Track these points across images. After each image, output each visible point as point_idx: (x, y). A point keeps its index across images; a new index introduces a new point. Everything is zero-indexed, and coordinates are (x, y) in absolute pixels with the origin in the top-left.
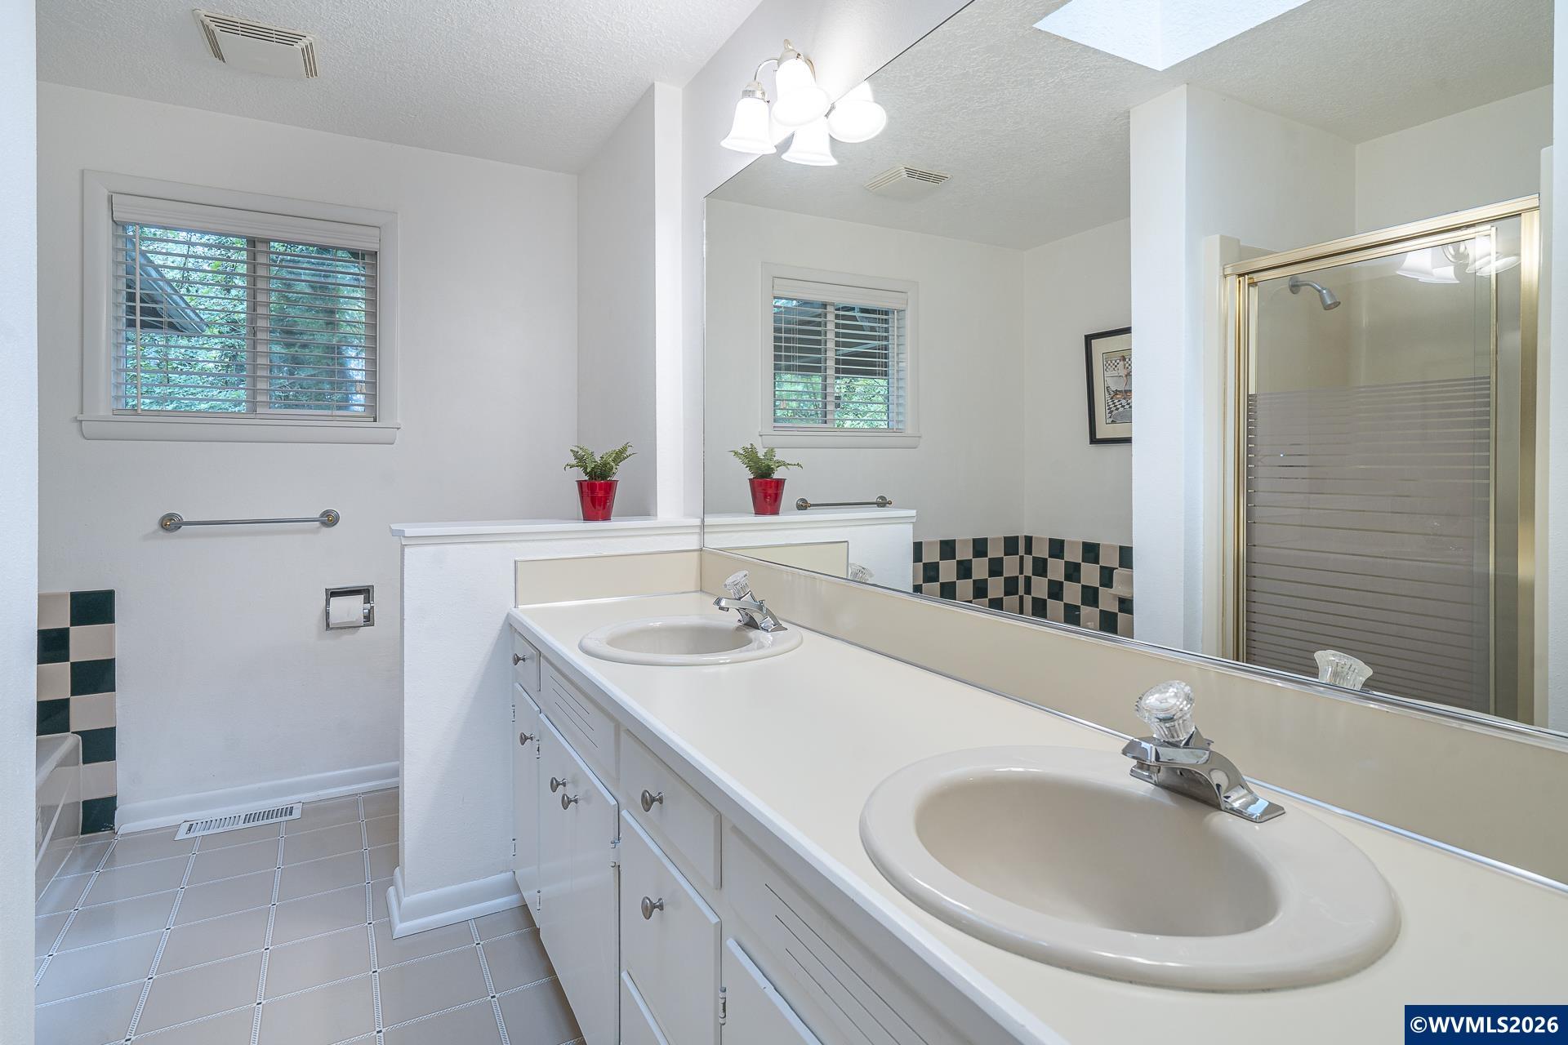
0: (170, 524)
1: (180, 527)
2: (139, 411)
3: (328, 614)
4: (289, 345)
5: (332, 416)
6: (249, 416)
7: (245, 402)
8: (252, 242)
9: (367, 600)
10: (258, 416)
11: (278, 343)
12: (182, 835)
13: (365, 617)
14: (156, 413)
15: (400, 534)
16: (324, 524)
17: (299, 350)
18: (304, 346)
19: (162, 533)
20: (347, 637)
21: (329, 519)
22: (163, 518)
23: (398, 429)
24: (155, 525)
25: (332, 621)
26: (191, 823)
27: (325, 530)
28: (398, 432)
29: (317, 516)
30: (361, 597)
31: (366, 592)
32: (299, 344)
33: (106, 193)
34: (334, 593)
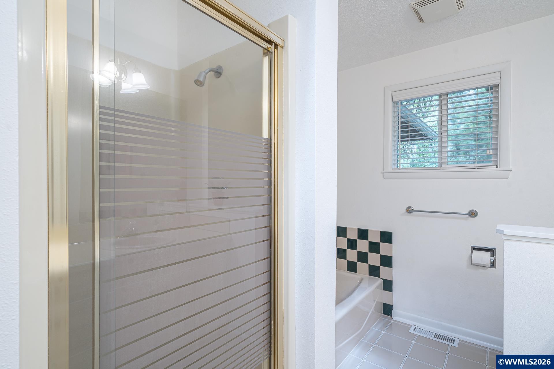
0: (410, 210)
1: (412, 212)
2: (400, 169)
3: (471, 257)
4: (475, 140)
5: (474, 166)
6: (439, 168)
7: (437, 162)
8: (441, 96)
9: (492, 255)
10: (442, 168)
11: (472, 140)
12: (411, 331)
13: (491, 263)
14: (405, 169)
15: (501, 232)
16: (470, 216)
17: (481, 141)
18: (483, 140)
19: (407, 213)
20: (481, 271)
21: (473, 214)
22: (407, 208)
23: (510, 171)
24: (405, 211)
25: (474, 262)
26: (416, 327)
27: (471, 219)
28: (511, 173)
29: (467, 212)
30: (489, 253)
31: (491, 251)
32: (481, 139)
33: (391, 93)
34: (475, 249)
